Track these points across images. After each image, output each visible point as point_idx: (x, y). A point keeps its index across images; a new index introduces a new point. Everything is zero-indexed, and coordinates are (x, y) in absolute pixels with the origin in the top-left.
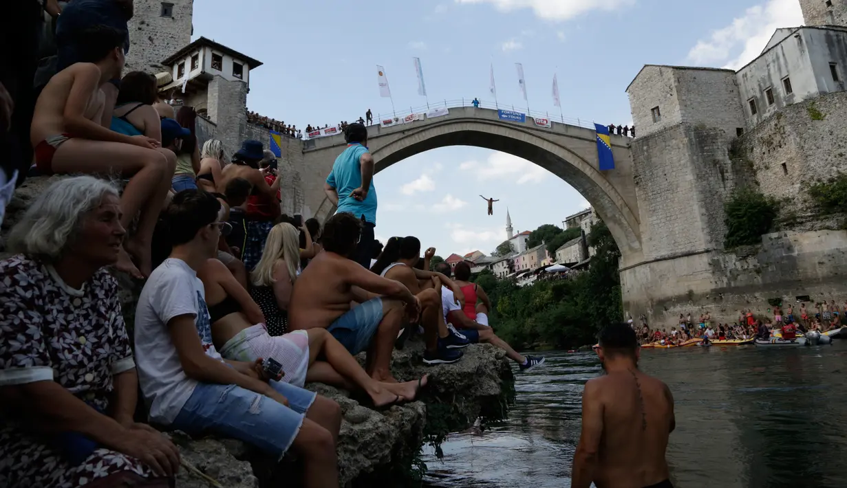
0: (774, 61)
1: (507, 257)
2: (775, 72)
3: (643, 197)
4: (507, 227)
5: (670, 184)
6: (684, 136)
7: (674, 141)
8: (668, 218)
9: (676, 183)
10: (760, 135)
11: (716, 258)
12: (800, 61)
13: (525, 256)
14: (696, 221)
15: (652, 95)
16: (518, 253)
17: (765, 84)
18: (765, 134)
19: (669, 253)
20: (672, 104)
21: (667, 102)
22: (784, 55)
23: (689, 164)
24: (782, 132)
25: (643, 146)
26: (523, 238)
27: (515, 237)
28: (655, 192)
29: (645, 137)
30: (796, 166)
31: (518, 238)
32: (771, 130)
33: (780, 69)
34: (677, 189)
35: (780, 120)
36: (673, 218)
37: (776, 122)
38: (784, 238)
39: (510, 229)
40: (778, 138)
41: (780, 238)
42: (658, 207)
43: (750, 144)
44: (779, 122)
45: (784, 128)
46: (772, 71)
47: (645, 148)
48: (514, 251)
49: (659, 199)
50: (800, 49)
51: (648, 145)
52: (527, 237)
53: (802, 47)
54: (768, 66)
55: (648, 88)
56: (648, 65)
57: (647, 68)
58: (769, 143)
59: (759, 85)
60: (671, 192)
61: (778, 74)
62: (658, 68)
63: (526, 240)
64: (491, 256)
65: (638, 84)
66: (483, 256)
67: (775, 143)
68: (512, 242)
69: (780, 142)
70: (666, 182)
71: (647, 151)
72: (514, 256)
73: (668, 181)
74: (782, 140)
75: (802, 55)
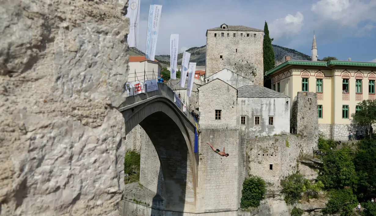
0: (267, 104)
2: (266, 110)
3: (203, 169)
5: (223, 165)
6: (238, 138)
7: (231, 139)
8: (217, 187)
9: (227, 166)
10: (259, 144)
11: (240, 214)
12: (284, 113)
14: (235, 192)
15: (218, 100)
17: (257, 113)
18: (264, 145)
19: (214, 208)
20: (232, 113)
21: (228, 110)
22: (274, 105)
23: (237, 156)
24: (276, 148)
25: (210, 135)
28: (213, 168)
29: (213, 129)
30: (278, 168)
32: (269, 145)
33: (269, 110)
34: (227, 169)
35: (277, 143)
36: (221, 187)
37: (273, 142)
38: (266, 203)
40: (272, 150)
41: (265, 203)
42: (212, 179)
43: (251, 146)
44: (275, 143)
45: (277, 147)
46: (264, 109)
47: (211, 136)
49: (214, 173)
50: (285, 107)
51: (214, 135)
53: (287, 107)
54: (262, 105)
55: (216, 94)
56: (219, 79)
57: (218, 80)
58: (265, 151)
59: (253, 112)
60: (223, 170)
61: (267, 112)
62: (227, 85)
65: (209, 88)
67: (269, 152)
69: (273, 153)
70: (221, 163)
71: (212, 139)
73: (222, 163)
74: (274, 153)
75: (286, 110)
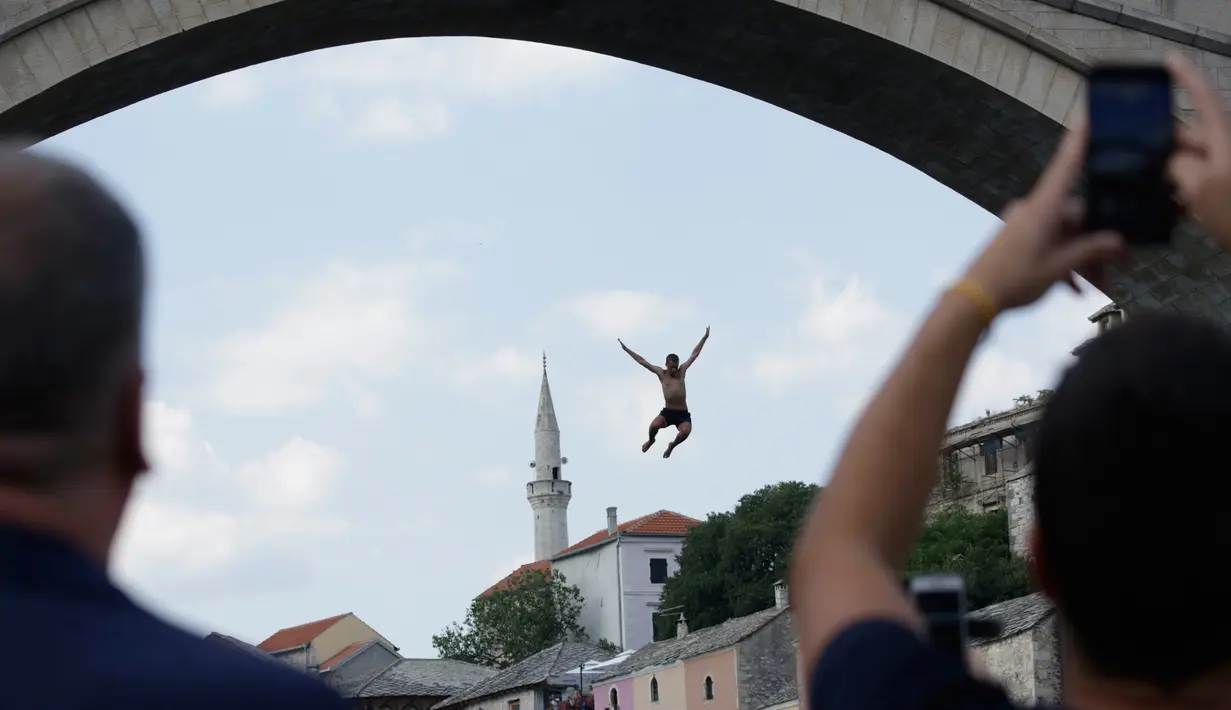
1: (540, 667)
4: (532, 475)
13: (662, 674)
16: (609, 650)
26: (640, 556)
27: (593, 546)
31: (610, 551)
39: (553, 489)
48: (580, 634)
52: (672, 553)
63: (658, 569)
64: (435, 653)
66: (387, 652)
68: (573, 573)
72: (591, 666)
